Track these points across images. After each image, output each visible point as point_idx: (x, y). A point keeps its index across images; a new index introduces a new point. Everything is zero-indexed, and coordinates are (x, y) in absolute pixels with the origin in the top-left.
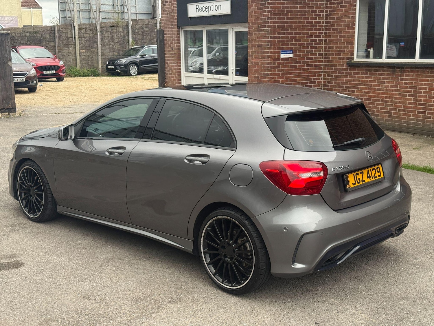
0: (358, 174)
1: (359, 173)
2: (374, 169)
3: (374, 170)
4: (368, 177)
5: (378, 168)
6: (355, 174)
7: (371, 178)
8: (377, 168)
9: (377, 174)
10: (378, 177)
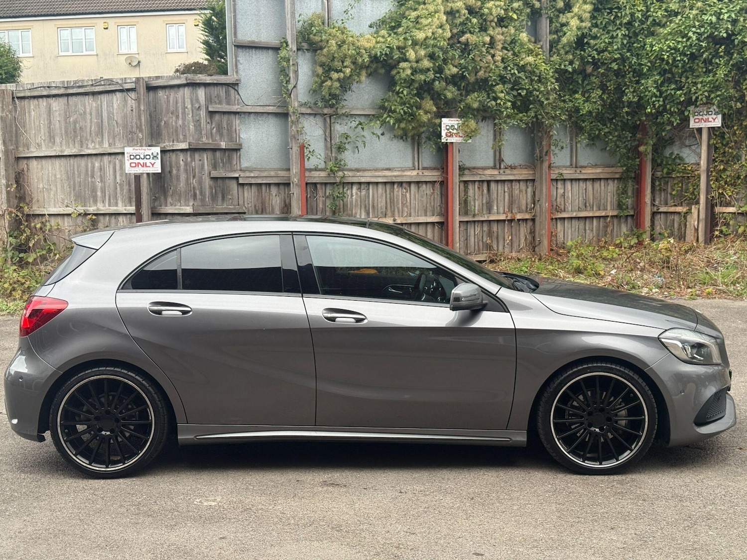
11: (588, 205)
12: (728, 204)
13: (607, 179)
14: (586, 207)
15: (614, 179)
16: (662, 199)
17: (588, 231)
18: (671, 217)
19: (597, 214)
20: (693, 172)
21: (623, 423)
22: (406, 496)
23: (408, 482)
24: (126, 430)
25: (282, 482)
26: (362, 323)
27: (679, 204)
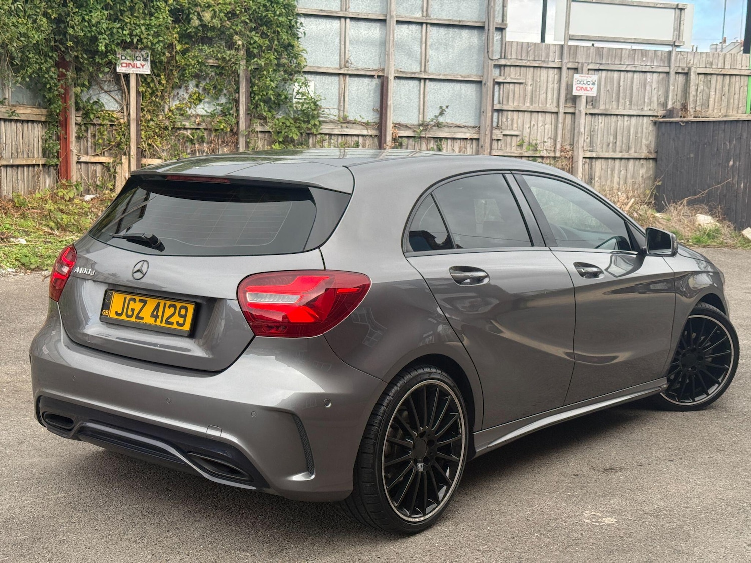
0: (134, 300)
1: (137, 301)
2: (175, 307)
3: (172, 309)
4: (152, 316)
5: (186, 308)
6: (128, 297)
7: (159, 320)
8: (181, 308)
9: (176, 319)
10: (175, 324)
11: (19, 150)
12: (153, 156)
13: (33, 122)
14: (17, 152)
15: (38, 122)
16: (82, 148)
17: (20, 182)
18: (92, 168)
19: (29, 162)
20: (117, 119)
21: (710, 360)
22: (686, 463)
23: (638, 451)
24: (441, 455)
25: (569, 481)
26: (601, 277)
27: (101, 153)
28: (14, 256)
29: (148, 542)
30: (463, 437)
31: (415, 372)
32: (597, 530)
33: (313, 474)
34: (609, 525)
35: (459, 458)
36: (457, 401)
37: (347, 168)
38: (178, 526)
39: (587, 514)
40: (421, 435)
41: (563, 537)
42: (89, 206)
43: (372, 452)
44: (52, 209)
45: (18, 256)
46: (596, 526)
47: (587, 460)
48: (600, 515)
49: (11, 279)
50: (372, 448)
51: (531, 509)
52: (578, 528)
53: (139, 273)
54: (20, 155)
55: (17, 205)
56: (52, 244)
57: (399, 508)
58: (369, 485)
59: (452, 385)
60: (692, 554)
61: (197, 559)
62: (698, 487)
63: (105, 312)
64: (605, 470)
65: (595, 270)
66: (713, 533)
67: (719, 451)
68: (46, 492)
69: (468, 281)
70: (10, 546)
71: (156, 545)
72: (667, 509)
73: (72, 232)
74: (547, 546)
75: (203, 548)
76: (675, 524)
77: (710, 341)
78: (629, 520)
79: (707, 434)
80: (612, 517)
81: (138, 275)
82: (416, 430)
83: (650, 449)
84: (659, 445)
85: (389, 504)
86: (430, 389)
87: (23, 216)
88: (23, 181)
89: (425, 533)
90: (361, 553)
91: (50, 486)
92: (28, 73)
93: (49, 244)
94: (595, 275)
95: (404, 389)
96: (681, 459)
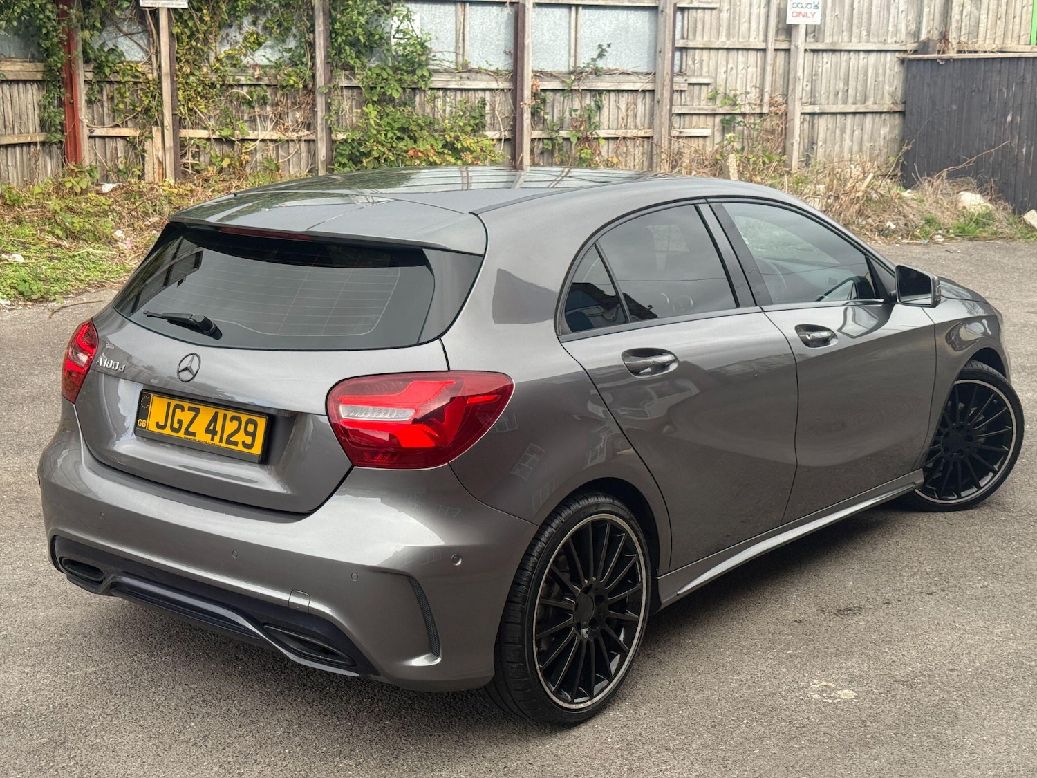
0: (182, 409)
1: (186, 408)
2: (239, 419)
3: (235, 423)
4: (207, 431)
5: (255, 423)
6: (173, 403)
7: (217, 438)
8: (249, 422)
9: (240, 437)
10: (240, 444)
11: (7, 124)
12: (195, 126)
13: (25, 82)
14: (5, 127)
15: (30, 81)
16: (95, 117)
17: (11, 169)
18: (110, 144)
19: (22, 140)
20: (143, 74)
21: (982, 440)
22: (950, 596)
23: (883, 579)
24: (614, 614)
25: (789, 631)
26: (834, 343)
27: (122, 124)
28: (9, 282)
29: (213, 744)
30: (645, 585)
31: (577, 505)
32: (829, 710)
33: (438, 656)
34: (845, 702)
35: (639, 615)
36: (634, 538)
37: (476, 215)
38: (254, 718)
39: (816, 684)
40: (586, 590)
41: (783, 724)
42: (110, 203)
43: (519, 621)
44: (58, 208)
45: (14, 281)
46: (829, 704)
47: (813, 595)
48: (834, 686)
49: (6, 316)
50: (520, 615)
51: (738, 678)
52: (804, 707)
53: (186, 373)
54: (9, 131)
55: (8, 202)
56: (60, 261)
57: (557, 693)
58: (515, 666)
59: (628, 517)
60: (962, 746)
61: (281, 771)
62: (967, 635)
63: (142, 423)
64: (838, 611)
65: (824, 334)
66: (989, 711)
67: (995, 575)
68: (69, 664)
69: (648, 370)
70: (24, 755)
71: (224, 749)
72: (925, 673)
73: (87, 241)
74: (761, 738)
75: (290, 752)
76: (937, 698)
77: (984, 414)
78: (874, 693)
79: (978, 549)
80: (849, 688)
81: (186, 376)
82: (579, 583)
83: (900, 575)
84: (912, 567)
85: (544, 689)
86: (598, 526)
87: (19, 221)
88: (16, 167)
89: (593, 721)
90: (506, 757)
91: (76, 655)
92: (16, 14)
93: (56, 261)
94: (825, 341)
95: (562, 531)
96: (943, 591)
